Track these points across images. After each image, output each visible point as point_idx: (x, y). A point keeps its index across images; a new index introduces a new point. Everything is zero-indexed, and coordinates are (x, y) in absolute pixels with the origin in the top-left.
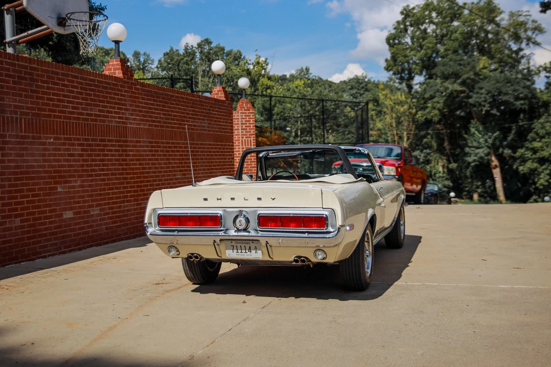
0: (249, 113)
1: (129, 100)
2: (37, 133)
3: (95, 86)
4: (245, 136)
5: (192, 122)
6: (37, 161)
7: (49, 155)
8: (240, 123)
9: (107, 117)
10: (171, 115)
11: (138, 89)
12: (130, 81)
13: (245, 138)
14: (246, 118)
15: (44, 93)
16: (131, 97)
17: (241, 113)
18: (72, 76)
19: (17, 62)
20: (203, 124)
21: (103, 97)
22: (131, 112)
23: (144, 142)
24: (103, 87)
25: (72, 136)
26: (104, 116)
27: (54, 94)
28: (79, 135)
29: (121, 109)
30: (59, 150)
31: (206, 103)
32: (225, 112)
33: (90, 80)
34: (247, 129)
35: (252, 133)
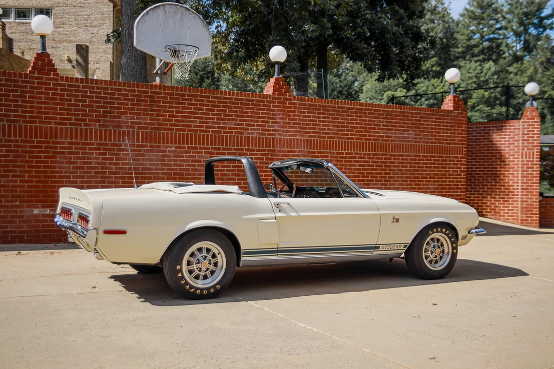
0: (532, 122)
1: (279, 114)
2: (155, 142)
3: (230, 103)
4: (526, 148)
5: (384, 133)
6: (154, 165)
7: (169, 161)
8: (521, 133)
9: (248, 129)
10: (348, 127)
11: (295, 104)
12: (282, 97)
13: (526, 150)
14: (529, 128)
15: (164, 111)
16: (281, 111)
17: (523, 122)
18: (201, 96)
19: (136, 89)
20: (405, 135)
21: (240, 112)
22: (281, 125)
23: (299, 152)
24: (241, 104)
25: (198, 146)
26: (241, 129)
27: (177, 112)
28: (207, 144)
29: (269, 122)
30: (182, 156)
31: (412, 113)
32: (451, 123)
33: (225, 98)
34: (529, 140)
35: (535, 144)
